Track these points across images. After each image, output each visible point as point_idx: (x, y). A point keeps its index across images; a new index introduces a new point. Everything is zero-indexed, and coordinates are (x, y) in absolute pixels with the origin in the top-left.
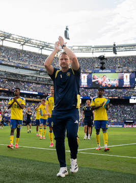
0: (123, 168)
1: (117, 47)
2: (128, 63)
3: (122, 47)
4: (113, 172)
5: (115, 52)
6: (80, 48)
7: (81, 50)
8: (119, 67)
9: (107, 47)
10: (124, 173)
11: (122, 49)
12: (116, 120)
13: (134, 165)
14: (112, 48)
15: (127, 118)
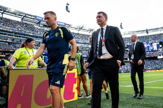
0: (156, 94)
1: (148, 30)
2: (155, 38)
3: (151, 30)
4: (150, 96)
5: (147, 33)
6: (129, 32)
7: (130, 33)
8: (150, 41)
9: (143, 31)
10: (157, 97)
11: (151, 31)
12: (151, 68)
13: (161, 92)
14: (146, 31)
15: (157, 67)
